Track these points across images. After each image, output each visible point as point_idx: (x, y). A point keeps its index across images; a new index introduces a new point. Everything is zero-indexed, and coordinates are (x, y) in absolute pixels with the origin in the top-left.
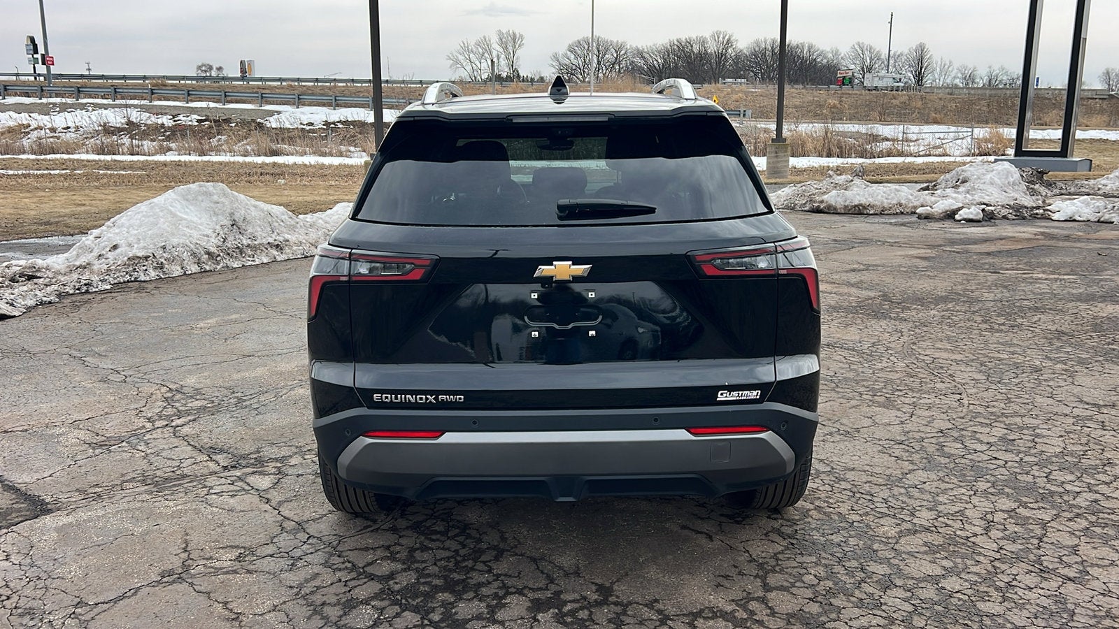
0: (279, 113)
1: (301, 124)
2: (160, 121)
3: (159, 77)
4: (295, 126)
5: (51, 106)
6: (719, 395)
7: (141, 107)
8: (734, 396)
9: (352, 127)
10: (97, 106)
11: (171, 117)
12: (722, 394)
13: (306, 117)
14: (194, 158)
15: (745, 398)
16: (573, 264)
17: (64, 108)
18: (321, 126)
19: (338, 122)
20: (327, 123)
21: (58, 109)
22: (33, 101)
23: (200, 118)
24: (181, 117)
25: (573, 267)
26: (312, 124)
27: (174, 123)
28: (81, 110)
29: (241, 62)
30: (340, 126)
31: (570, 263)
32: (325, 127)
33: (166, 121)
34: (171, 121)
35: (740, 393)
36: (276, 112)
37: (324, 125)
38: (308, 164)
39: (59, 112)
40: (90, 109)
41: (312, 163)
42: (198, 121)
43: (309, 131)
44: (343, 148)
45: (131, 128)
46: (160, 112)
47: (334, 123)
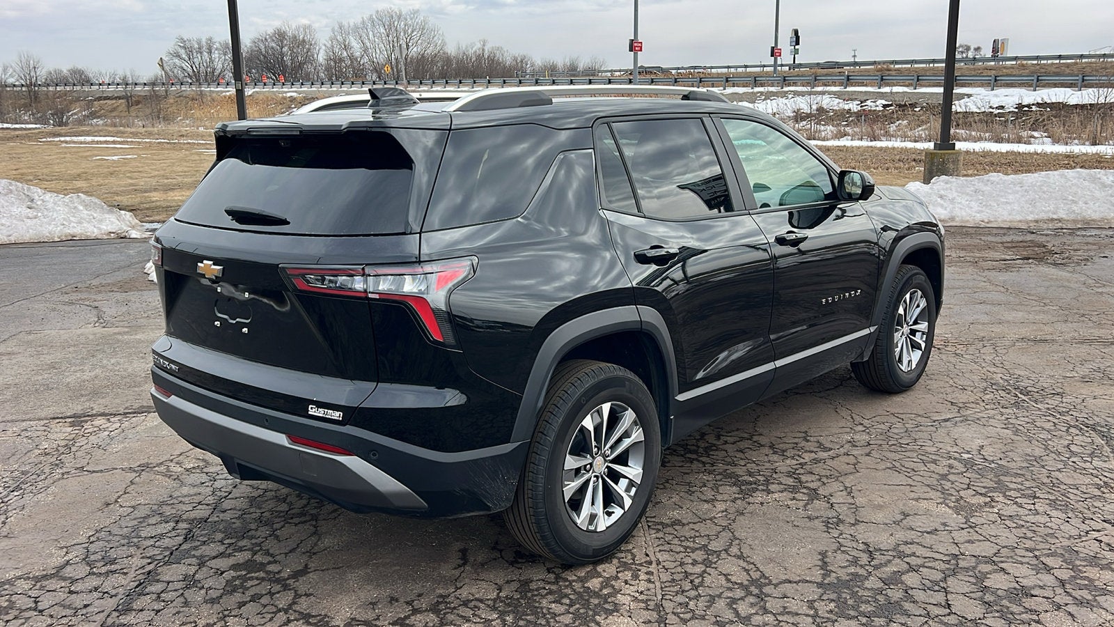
0: (969, 96)
1: (991, 107)
2: (847, 107)
3: (884, 62)
4: (983, 110)
5: (759, 94)
6: (310, 409)
7: (834, 93)
8: (320, 413)
9: (1048, 109)
10: (796, 94)
11: (859, 102)
12: (312, 408)
13: (998, 99)
14: (865, 143)
15: (330, 417)
16: (214, 264)
17: (768, 96)
18: (1012, 109)
19: (1033, 105)
20: (1020, 106)
21: (763, 97)
22: (747, 91)
23: (887, 103)
24: (868, 103)
25: (213, 267)
26: (1002, 107)
27: (859, 108)
28: (782, 97)
29: (994, 41)
30: (1034, 108)
31: (212, 262)
32: (1017, 110)
33: (854, 106)
34: (859, 106)
35: (326, 410)
36: (967, 95)
37: (1016, 108)
38: (972, 151)
39: (764, 100)
40: (790, 96)
41: (977, 150)
42: (885, 106)
43: (1000, 115)
44: (1024, 134)
45: (821, 115)
46: (850, 98)
47: (1028, 106)
